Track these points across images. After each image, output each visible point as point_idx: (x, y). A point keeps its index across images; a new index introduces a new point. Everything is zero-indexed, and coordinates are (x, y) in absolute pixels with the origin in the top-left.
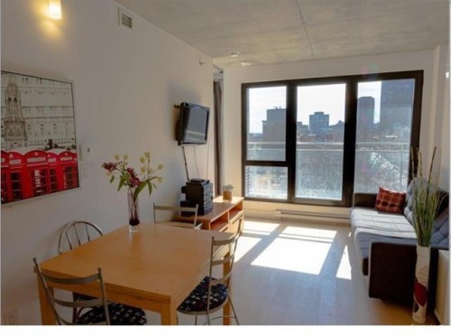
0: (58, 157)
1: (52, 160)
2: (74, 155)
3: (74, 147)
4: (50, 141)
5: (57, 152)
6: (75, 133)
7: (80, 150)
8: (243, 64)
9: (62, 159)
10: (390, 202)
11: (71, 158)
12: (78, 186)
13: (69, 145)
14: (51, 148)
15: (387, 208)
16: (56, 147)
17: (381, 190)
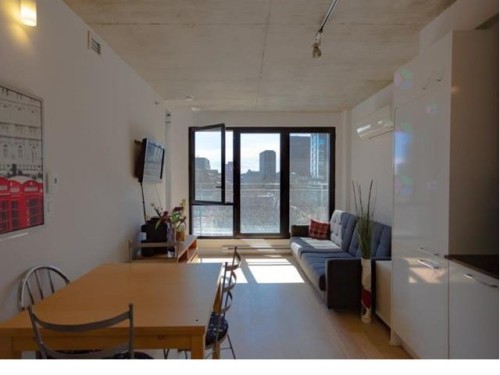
0: (22, 187)
1: (15, 190)
2: (40, 186)
3: (41, 176)
4: (14, 166)
5: (21, 180)
6: (42, 159)
7: (47, 179)
8: (194, 109)
9: (26, 189)
10: (319, 231)
11: (36, 189)
12: (42, 223)
13: (35, 173)
14: (14, 175)
15: (318, 236)
16: (20, 174)
17: (313, 222)
